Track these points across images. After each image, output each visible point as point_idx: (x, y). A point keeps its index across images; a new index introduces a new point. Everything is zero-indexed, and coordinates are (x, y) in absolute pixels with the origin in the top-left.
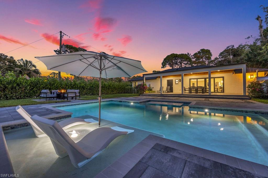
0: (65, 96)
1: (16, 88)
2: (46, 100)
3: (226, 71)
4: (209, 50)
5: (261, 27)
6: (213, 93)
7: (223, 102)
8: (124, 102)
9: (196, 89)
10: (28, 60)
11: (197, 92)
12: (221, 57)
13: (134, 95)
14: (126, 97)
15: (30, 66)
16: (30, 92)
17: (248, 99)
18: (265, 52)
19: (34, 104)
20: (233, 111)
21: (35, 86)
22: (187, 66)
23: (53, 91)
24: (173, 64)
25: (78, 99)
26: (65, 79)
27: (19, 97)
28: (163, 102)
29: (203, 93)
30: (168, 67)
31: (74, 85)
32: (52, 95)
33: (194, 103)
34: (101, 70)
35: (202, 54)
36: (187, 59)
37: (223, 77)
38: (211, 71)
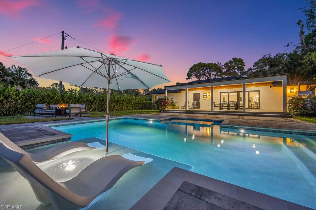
0: (66, 112)
1: (2, 102)
2: (42, 117)
3: (262, 83)
4: (242, 59)
5: (302, 33)
6: (248, 110)
7: (261, 120)
8: (141, 120)
9: (227, 105)
10: (22, 67)
11: (228, 109)
12: (255, 67)
13: (153, 112)
14: (143, 114)
15: (24, 75)
16: (21, 107)
17: (289, 117)
18: (307, 62)
19: (25, 123)
20: (274, 132)
21: (29, 100)
22: (216, 78)
23: (52, 106)
24: (200, 75)
25: (83, 116)
26: (69, 91)
27: (7, 113)
28: (188, 121)
29: (235, 109)
30: (194, 79)
31: (79, 99)
32: (51, 111)
33: (226, 121)
34: (109, 78)
35: (233, 64)
36: (216, 69)
37: (259, 91)
38: (246, 84)
